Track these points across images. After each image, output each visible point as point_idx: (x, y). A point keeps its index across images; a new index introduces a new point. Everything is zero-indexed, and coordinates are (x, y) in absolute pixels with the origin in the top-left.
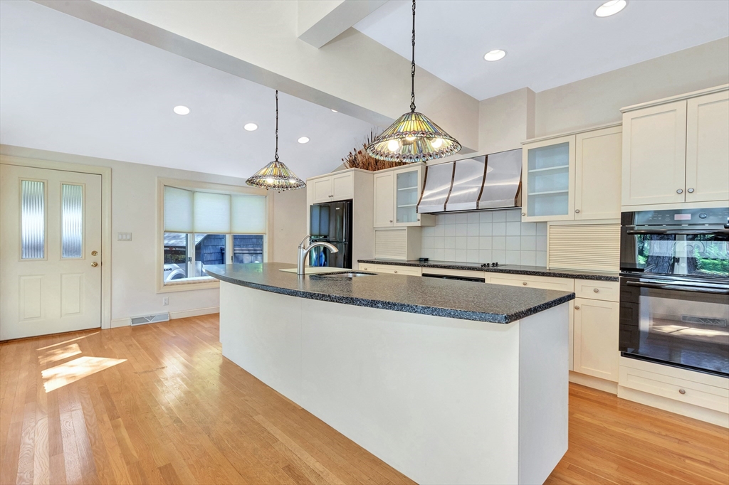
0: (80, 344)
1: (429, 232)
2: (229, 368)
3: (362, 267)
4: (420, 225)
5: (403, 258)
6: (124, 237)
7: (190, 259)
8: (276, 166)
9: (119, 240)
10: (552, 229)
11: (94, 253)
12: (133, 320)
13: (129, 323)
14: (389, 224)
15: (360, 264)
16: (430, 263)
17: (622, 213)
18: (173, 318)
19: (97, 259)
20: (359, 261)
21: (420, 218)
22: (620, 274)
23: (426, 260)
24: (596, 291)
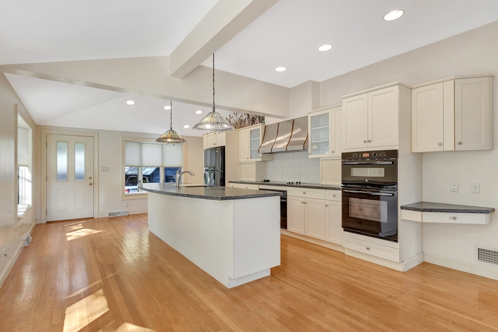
0: (83, 224)
1: (270, 165)
2: (153, 238)
3: (231, 185)
4: (261, 160)
5: (254, 180)
6: (105, 170)
7: (140, 182)
8: (170, 133)
9: (103, 171)
10: (323, 162)
11: (90, 178)
12: (110, 214)
13: (107, 216)
14: (247, 160)
15: (230, 183)
16: (270, 183)
17: (342, 153)
18: (130, 214)
19: (91, 181)
20: (229, 182)
21: (261, 156)
22: (342, 186)
23: (268, 181)
24: (334, 196)
